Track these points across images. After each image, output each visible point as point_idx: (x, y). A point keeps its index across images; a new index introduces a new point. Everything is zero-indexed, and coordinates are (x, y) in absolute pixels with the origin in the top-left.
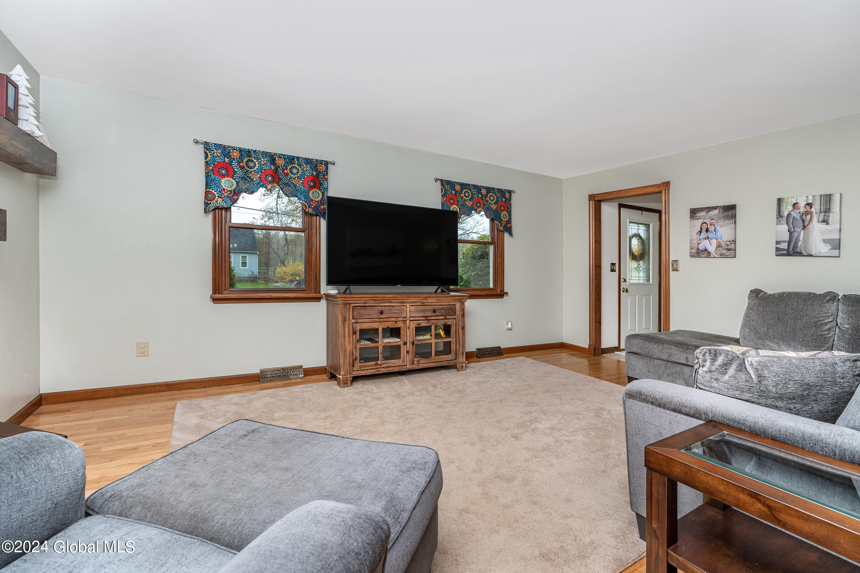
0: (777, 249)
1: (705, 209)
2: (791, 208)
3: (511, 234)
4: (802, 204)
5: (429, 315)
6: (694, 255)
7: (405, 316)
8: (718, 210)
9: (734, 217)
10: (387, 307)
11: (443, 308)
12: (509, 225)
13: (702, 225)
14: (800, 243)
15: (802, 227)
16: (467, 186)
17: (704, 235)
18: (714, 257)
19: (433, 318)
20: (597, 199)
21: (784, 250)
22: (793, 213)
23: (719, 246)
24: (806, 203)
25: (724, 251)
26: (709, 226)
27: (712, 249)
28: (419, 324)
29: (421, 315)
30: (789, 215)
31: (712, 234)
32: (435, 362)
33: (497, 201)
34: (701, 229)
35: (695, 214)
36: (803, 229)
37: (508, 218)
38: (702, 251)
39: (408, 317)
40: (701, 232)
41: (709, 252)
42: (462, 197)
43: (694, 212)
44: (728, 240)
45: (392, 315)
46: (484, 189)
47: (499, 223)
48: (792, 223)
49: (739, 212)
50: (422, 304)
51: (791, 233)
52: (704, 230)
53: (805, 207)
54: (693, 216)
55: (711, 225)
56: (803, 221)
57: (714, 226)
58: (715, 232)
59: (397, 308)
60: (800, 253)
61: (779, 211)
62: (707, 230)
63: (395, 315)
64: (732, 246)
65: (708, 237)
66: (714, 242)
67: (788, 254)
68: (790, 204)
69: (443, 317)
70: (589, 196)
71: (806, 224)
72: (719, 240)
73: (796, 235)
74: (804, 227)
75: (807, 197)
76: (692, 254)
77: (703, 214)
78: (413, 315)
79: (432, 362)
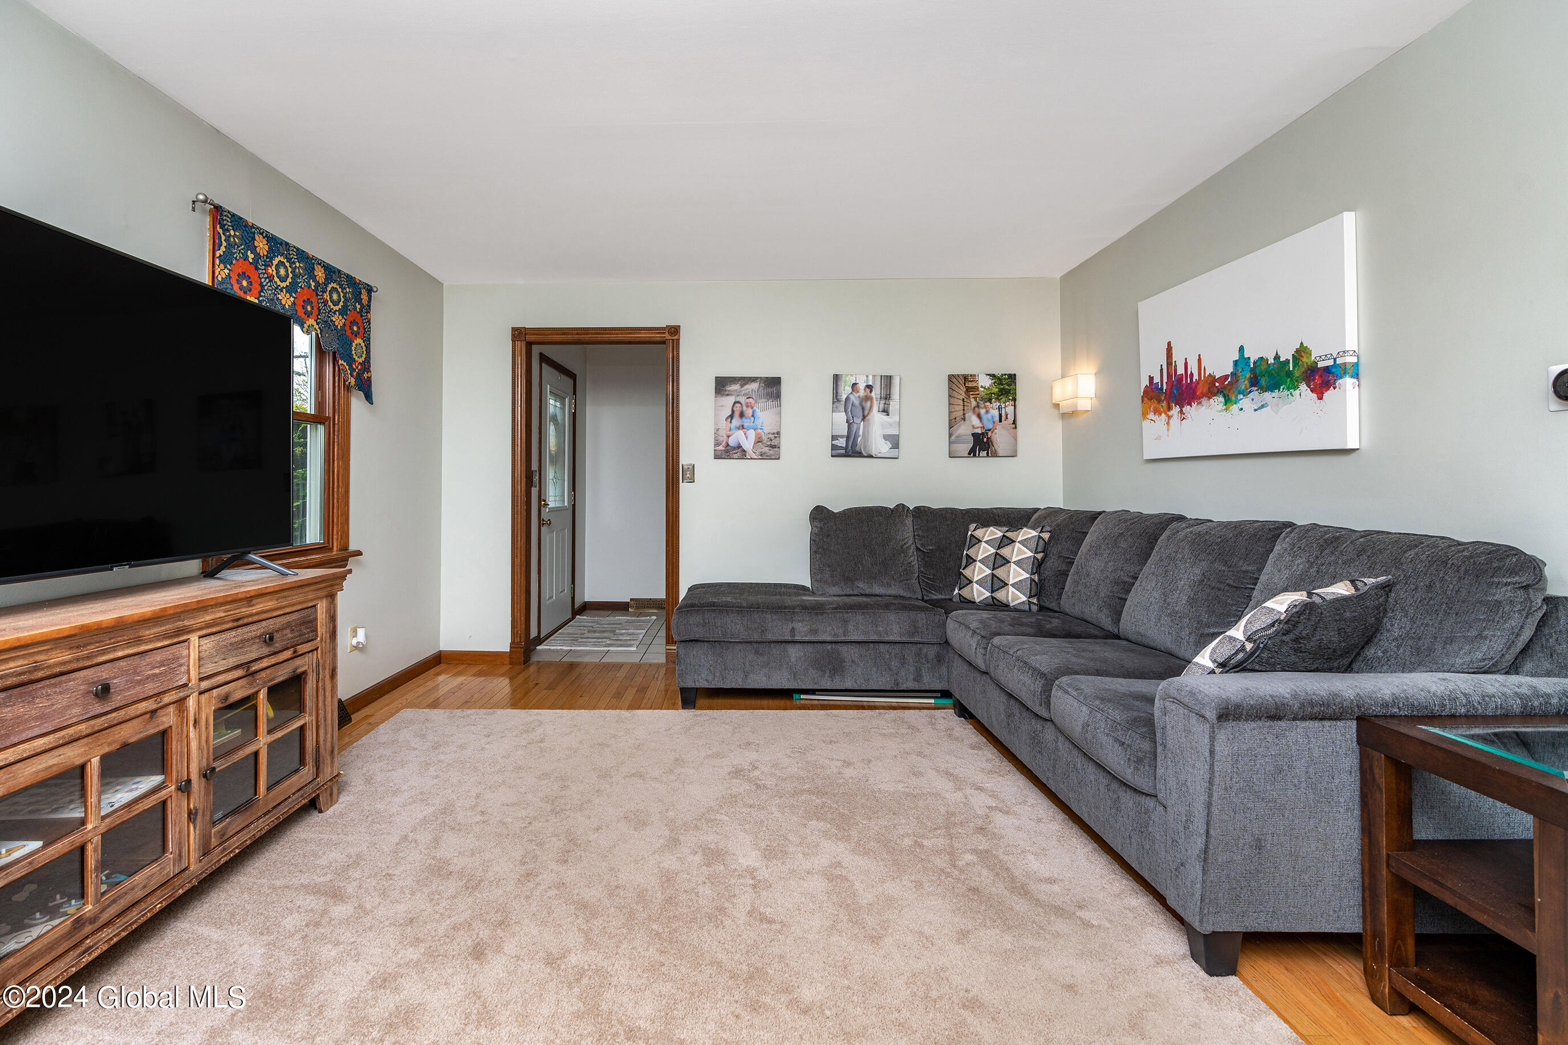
0: (834, 447)
1: (739, 380)
2: (850, 390)
3: (369, 397)
4: (862, 386)
5: (254, 655)
6: (721, 455)
7: (184, 680)
8: (758, 384)
9: (778, 396)
10: (122, 663)
11: (288, 625)
12: (366, 375)
13: (733, 406)
14: (859, 439)
15: (861, 417)
16: (284, 246)
17: (736, 421)
18: (751, 459)
19: (265, 663)
20: (530, 338)
21: (841, 448)
22: (851, 396)
23: (759, 441)
24: (865, 384)
25: (766, 449)
26: (745, 408)
27: (748, 445)
28: (226, 697)
29: (232, 661)
30: (847, 399)
31: (749, 421)
32: (269, 812)
33: (345, 307)
34: (733, 411)
35: (724, 386)
36: (863, 420)
37: (364, 356)
38: (734, 448)
39: (194, 681)
40: (732, 416)
41: (744, 451)
42: (271, 278)
43: (722, 384)
44: (772, 432)
45: (138, 689)
46: (319, 267)
47: (347, 367)
48: (851, 411)
49: (785, 388)
50: (236, 624)
51: (850, 425)
52: (737, 414)
53: (865, 390)
54: (720, 390)
55: (747, 406)
56: (863, 409)
57: (752, 408)
58: (753, 419)
59: (158, 657)
60: (860, 453)
61: (837, 393)
62: (742, 415)
63: (150, 688)
64: (775, 442)
65: (743, 426)
66: (752, 434)
67: (846, 455)
68: (849, 383)
69: (288, 654)
70: (514, 329)
71: (866, 413)
72: (760, 431)
73: (855, 427)
74: (864, 418)
75: (867, 376)
76: (719, 453)
77: (735, 387)
78: (209, 668)
79: (260, 818)
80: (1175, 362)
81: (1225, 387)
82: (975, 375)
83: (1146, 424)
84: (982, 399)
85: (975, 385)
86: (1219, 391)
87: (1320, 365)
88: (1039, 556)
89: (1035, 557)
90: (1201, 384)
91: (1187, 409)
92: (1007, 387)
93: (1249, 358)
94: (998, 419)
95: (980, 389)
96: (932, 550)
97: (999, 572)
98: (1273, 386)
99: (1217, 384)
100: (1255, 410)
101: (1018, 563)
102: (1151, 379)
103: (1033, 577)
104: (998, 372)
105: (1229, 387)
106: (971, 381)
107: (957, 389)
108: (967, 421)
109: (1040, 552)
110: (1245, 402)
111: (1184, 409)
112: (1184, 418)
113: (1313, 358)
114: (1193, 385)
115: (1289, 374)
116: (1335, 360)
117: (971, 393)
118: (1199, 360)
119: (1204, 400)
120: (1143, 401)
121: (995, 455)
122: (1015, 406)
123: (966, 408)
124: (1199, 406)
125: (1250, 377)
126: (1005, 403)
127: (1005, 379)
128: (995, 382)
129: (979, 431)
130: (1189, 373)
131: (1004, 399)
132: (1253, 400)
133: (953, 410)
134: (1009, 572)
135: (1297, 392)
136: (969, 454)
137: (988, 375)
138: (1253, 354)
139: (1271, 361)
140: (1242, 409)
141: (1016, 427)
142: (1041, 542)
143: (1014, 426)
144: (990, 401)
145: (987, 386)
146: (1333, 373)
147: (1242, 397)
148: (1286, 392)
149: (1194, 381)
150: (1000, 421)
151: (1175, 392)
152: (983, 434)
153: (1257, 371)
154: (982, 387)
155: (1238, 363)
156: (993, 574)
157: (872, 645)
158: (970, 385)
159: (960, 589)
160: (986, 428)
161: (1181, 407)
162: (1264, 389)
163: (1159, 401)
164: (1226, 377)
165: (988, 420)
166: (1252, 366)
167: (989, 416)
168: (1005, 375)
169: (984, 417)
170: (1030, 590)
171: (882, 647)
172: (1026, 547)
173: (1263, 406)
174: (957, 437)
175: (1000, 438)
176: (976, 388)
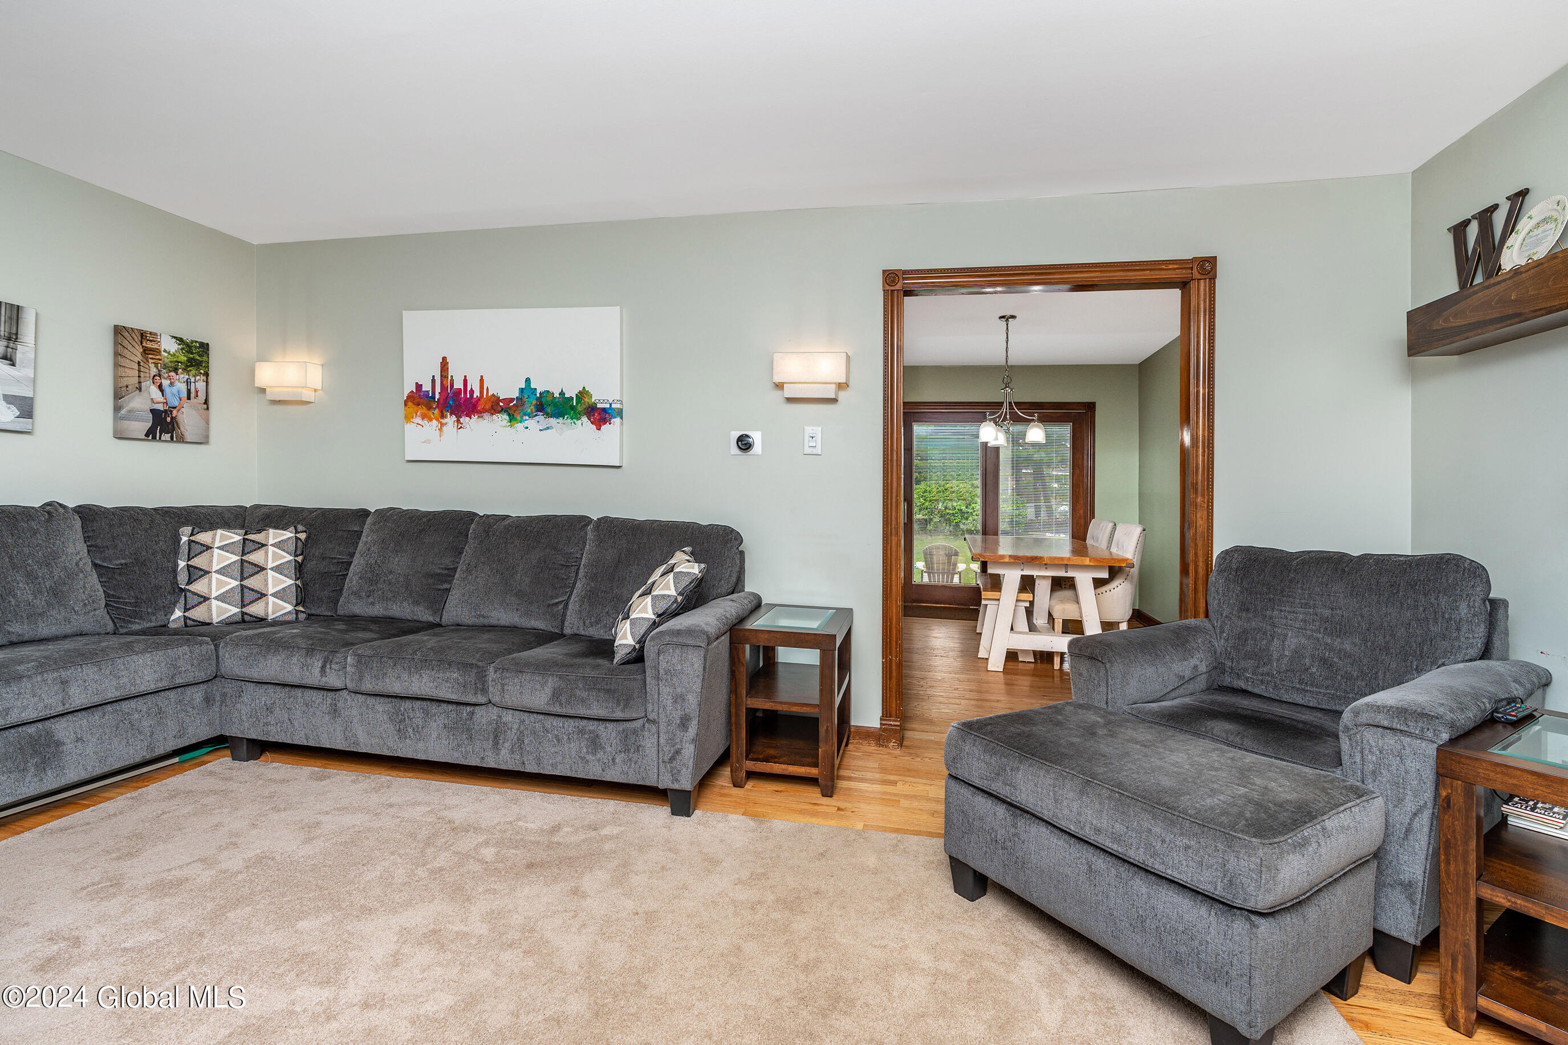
80: (452, 376)
81: (510, 408)
82: (156, 334)
83: (409, 427)
84: (165, 367)
85: (155, 346)
86: (502, 410)
87: (599, 406)
88: (300, 559)
89: (295, 560)
90: (482, 401)
91: (464, 420)
92: (198, 358)
93: (536, 389)
94: (185, 394)
95: (163, 353)
96: (126, 564)
97: (251, 582)
98: (559, 414)
99: (501, 404)
100: (541, 430)
101: (277, 569)
102: (419, 387)
103: (297, 582)
104: (188, 337)
105: (514, 408)
106: (151, 341)
107: (129, 347)
108: (144, 393)
109: (300, 555)
110: (531, 423)
111: (461, 420)
112: (461, 427)
113: (593, 400)
114: (474, 401)
115: (573, 408)
116: (611, 404)
117: (150, 356)
118: (482, 380)
119: (486, 415)
120: (406, 405)
121: (181, 440)
122: (207, 382)
123: (142, 374)
124: (480, 419)
125: (536, 404)
126: (195, 376)
127: (196, 347)
128: (182, 349)
129: (160, 407)
130: (469, 389)
131: (193, 372)
132: (538, 422)
133: (124, 374)
134: (266, 580)
135: (580, 422)
136: (147, 435)
137: (174, 337)
138: (539, 386)
139: (557, 395)
140: (527, 428)
141: (208, 409)
142: (300, 544)
143: (205, 406)
144: (176, 370)
145: (172, 351)
146: (609, 414)
147: (527, 418)
148: (569, 421)
149: (475, 397)
150: (189, 398)
151: (451, 403)
152: (165, 411)
153: (543, 400)
154: (165, 351)
155: (525, 391)
156: (242, 585)
157: (109, 708)
158: (149, 345)
159: (186, 610)
160: (169, 405)
161: (458, 417)
162: (549, 415)
163: (429, 408)
164: (512, 400)
165: (173, 395)
166: (538, 395)
167: (174, 389)
168: (196, 342)
169: (168, 390)
170: (297, 597)
171: (125, 706)
172: (284, 550)
173: (548, 428)
174: (130, 411)
175: (188, 418)
176: (157, 351)
